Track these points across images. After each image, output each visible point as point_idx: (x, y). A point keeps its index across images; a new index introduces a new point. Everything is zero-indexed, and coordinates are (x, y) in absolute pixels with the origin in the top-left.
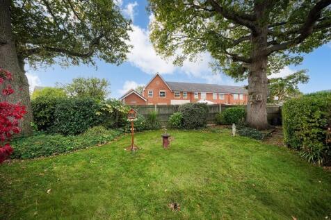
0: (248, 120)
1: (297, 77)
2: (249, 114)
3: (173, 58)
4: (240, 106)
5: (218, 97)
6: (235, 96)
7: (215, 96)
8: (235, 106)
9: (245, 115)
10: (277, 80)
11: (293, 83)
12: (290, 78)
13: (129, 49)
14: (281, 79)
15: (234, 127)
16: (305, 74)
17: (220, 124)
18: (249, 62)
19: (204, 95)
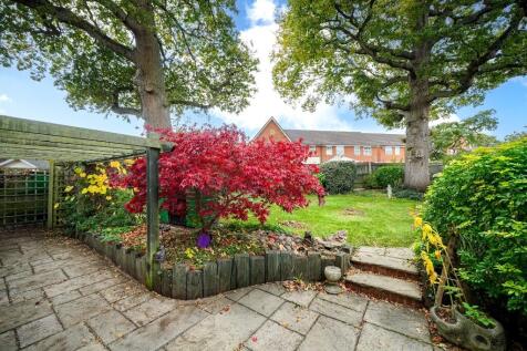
0: (407, 181)
1: (480, 121)
2: (407, 174)
3: (303, 100)
4: (397, 165)
5: (362, 152)
6: (388, 150)
7: (357, 151)
8: (389, 164)
9: (402, 175)
10: (450, 125)
11: (474, 129)
12: (469, 122)
13: (252, 93)
14: (456, 124)
15: (389, 189)
16: (492, 117)
17: (371, 188)
18: (408, 109)
19: (340, 149)
